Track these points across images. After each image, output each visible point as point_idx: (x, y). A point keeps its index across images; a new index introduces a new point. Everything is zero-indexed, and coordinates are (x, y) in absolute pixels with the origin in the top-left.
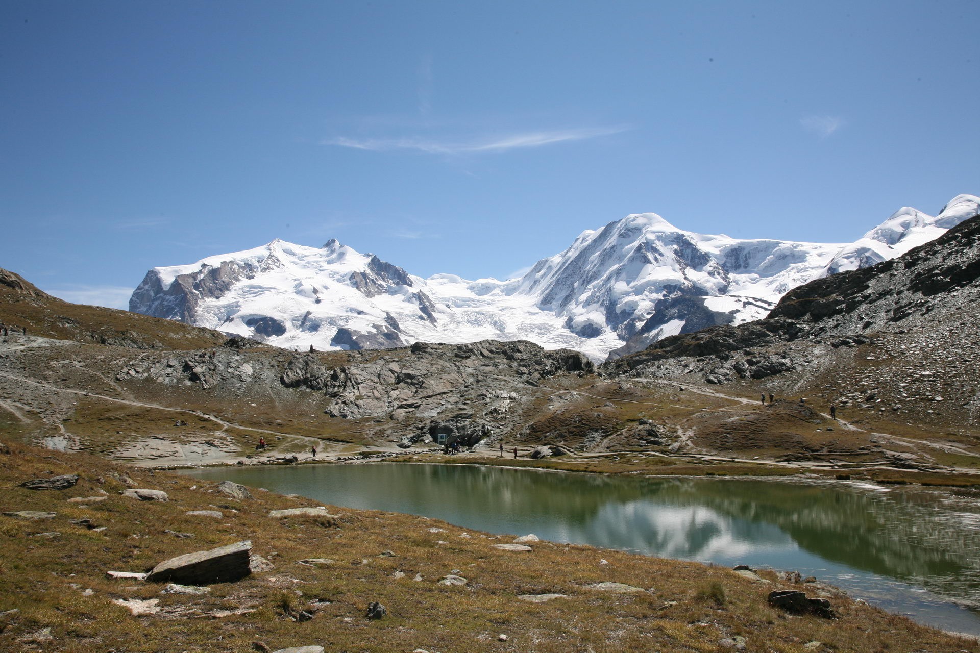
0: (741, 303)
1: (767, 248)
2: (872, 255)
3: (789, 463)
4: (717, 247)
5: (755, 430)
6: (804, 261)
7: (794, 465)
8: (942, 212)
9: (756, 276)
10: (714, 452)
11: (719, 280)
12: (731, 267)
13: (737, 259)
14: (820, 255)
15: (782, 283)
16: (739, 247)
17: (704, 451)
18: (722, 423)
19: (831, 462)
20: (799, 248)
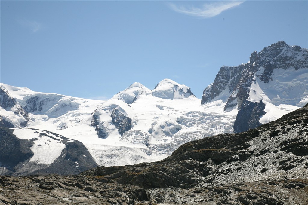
0: (39, 134)
1: (55, 99)
2: (119, 109)
4: (21, 96)
6: (77, 109)
8: (156, 87)
9: (47, 116)
11: (21, 117)
12: (31, 110)
13: (35, 104)
14: (87, 106)
15: (63, 122)
16: (36, 97)
20: (75, 101)
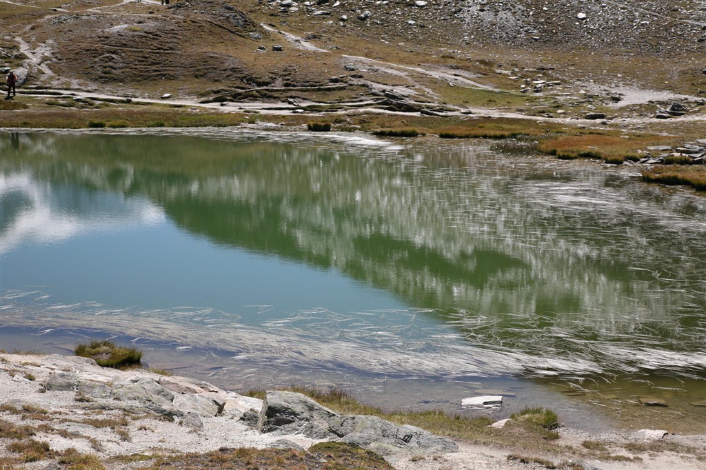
3: (222, 105)
5: (159, 49)
7: (232, 108)
10: (92, 86)
17: (75, 83)
18: (101, 34)
19: (290, 103)
